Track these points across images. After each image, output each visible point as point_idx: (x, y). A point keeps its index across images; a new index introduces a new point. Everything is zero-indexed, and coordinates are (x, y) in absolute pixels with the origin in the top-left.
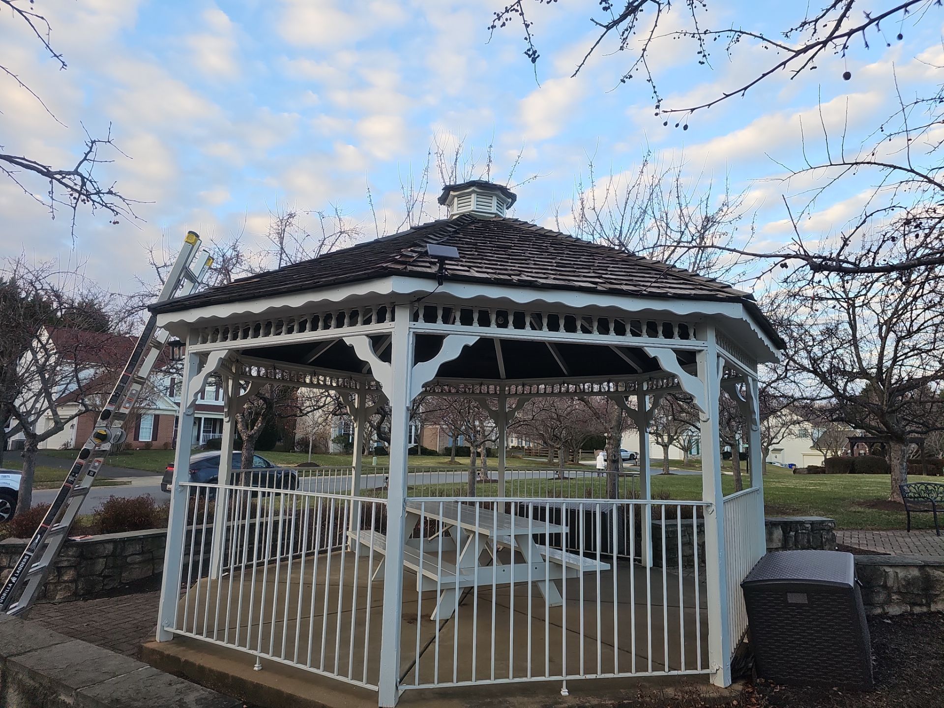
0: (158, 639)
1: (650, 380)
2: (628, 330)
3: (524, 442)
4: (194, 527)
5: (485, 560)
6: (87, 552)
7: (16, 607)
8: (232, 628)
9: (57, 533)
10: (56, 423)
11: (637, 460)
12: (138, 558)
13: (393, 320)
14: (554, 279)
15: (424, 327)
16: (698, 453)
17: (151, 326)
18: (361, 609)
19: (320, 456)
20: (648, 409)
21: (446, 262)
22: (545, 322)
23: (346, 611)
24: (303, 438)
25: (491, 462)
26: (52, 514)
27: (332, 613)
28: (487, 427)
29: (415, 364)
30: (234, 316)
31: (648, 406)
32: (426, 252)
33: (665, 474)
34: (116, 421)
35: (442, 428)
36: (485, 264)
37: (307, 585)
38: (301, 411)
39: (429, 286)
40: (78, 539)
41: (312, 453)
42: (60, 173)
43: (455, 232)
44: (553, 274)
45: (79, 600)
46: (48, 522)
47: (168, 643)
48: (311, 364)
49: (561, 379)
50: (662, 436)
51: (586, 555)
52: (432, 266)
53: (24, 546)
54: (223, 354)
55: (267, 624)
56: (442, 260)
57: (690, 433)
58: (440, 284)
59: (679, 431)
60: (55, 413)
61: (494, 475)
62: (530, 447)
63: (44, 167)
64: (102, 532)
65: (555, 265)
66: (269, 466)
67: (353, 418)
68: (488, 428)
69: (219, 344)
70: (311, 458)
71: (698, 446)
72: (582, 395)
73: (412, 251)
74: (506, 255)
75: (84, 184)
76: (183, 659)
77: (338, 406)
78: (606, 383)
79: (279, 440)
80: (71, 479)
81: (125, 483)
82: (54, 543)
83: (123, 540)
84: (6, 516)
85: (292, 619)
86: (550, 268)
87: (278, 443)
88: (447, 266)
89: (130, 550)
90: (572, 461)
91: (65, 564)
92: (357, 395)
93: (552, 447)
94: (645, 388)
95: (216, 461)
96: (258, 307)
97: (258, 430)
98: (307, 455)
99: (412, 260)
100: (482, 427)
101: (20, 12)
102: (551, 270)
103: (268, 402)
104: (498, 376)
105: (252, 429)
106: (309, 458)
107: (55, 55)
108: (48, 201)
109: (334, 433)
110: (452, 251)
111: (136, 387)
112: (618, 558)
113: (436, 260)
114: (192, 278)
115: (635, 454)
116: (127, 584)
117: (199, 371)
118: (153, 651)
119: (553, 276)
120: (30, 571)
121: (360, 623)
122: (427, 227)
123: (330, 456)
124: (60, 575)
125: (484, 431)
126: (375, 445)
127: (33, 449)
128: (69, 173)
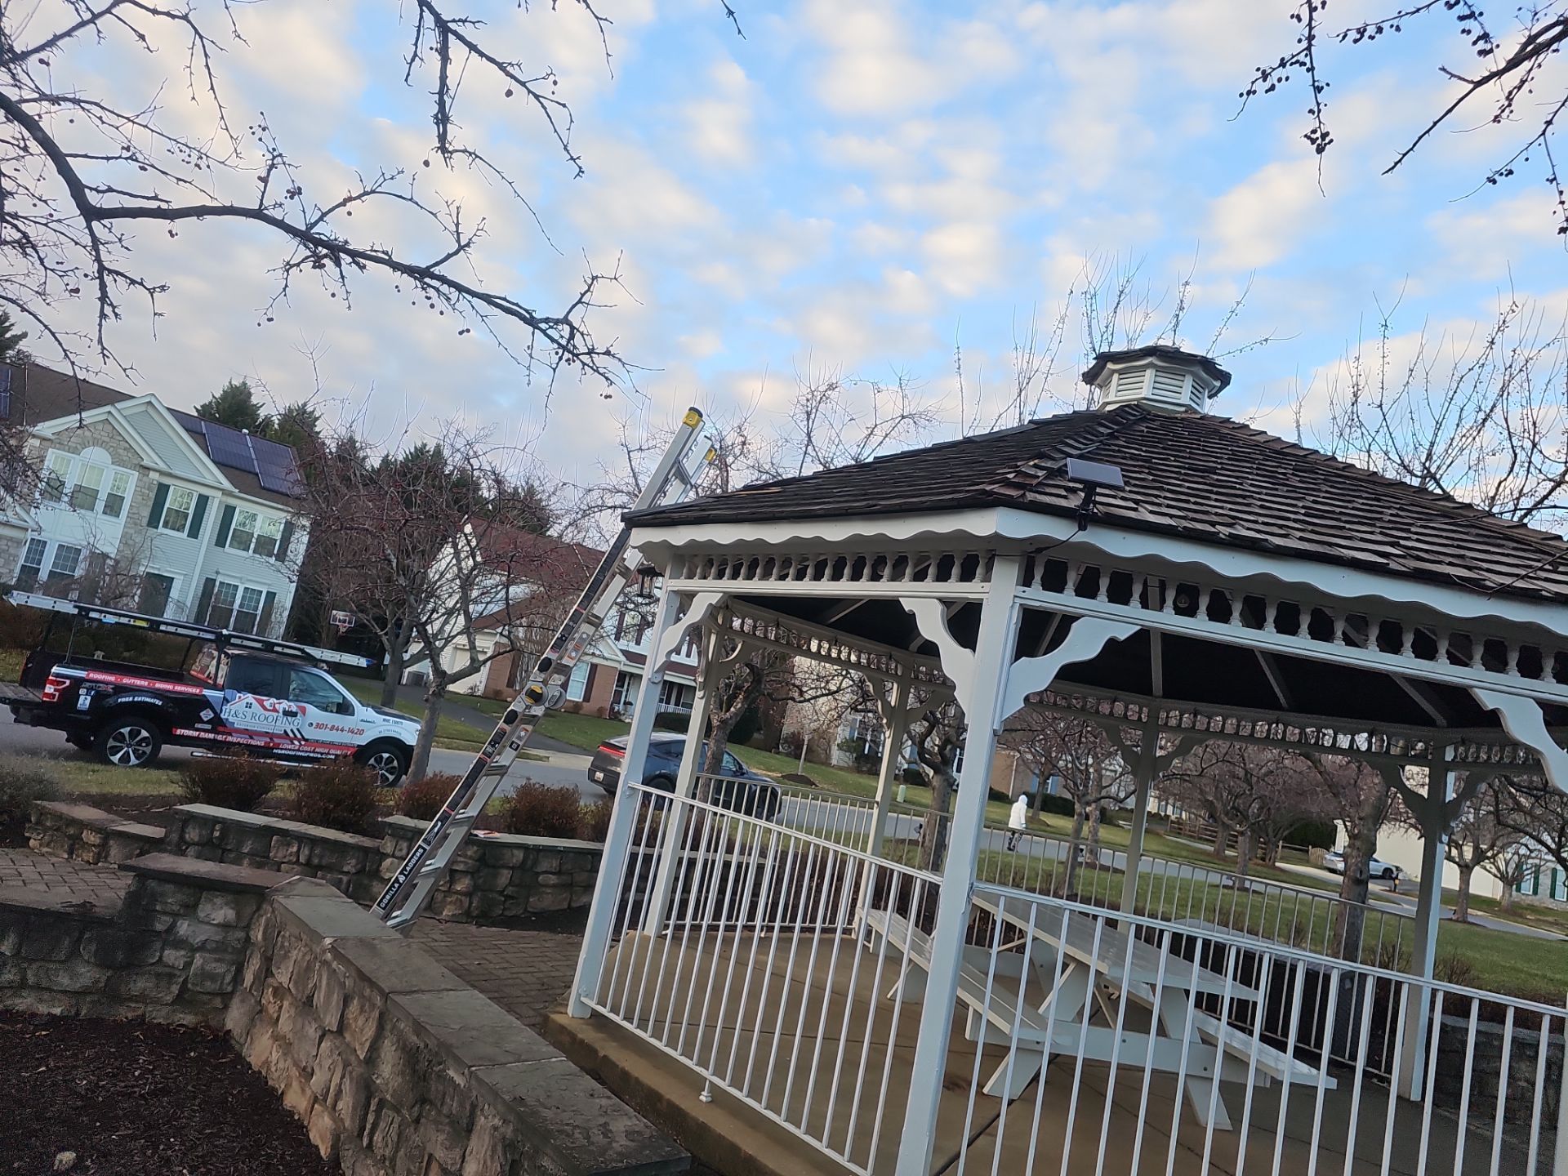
0: (570, 1011)
1: (1463, 742)
2: (1442, 650)
3: (1170, 809)
4: (642, 850)
5: (1097, 1018)
6: (487, 857)
7: (400, 915)
8: (676, 1022)
9: (460, 823)
10: (473, 660)
11: (1397, 882)
12: (553, 879)
13: (987, 578)
14: (1301, 539)
15: (1040, 597)
16: (1535, 892)
17: (622, 542)
18: (878, 1046)
19: (816, 766)
20: (1451, 795)
21: (1098, 490)
22: (1271, 616)
23: (854, 1041)
24: (793, 733)
25: (1104, 833)
26: (460, 796)
27: (831, 1038)
28: (1107, 770)
29: (1017, 658)
30: (740, 543)
32: (1062, 472)
33: (1457, 921)
34: (556, 676)
35: (1022, 758)
36: (1165, 498)
37: (797, 983)
38: (801, 693)
39: (1060, 530)
40: (481, 834)
41: (805, 759)
42: (547, 320)
43: (1111, 435)
44: (1298, 529)
45: (471, 922)
46: (453, 806)
47: (582, 1021)
48: (833, 625)
49: (1273, 714)
50: (1461, 846)
51: (1299, 1054)
52: (1071, 496)
53: (421, 832)
54: (715, 599)
55: (728, 1029)
56: (1090, 487)
57: (1523, 851)
58: (1082, 528)
59: (1499, 843)
60: (472, 647)
61: (1120, 860)
62: (1181, 818)
63: (527, 311)
64: (509, 830)
65: (1303, 511)
66: (740, 772)
67: (885, 721)
68: (1108, 773)
69: (711, 583)
70: (803, 768)
71: (1536, 879)
72: (1309, 750)
73: (1035, 466)
74: (1205, 484)
75: (572, 337)
76: (601, 1054)
77: (863, 697)
78: (1366, 735)
79: (759, 730)
80: (490, 750)
81: (540, 759)
82: (456, 835)
83: (538, 849)
84: (391, 778)
85: (767, 1032)
86: (1292, 516)
87: (756, 735)
88: (1098, 499)
89: (544, 865)
90: (1263, 859)
91: (461, 867)
92: (895, 686)
93: (1226, 827)
94: (1449, 755)
95: (673, 752)
96: (777, 535)
97: (735, 714)
98: (797, 761)
99: (1035, 482)
100: (1098, 771)
101: (537, 97)
102: (1295, 521)
103: (757, 675)
104: (1144, 688)
105: (728, 710)
106: (800, 767)
107: (572, 158)
108: (526, 360)
109: (842, 733)
110: (1110, 474)
111: (586, 629)
112: (1365, 1073)
113: (1081, 486)
114: (683, 477)
115: (1394, 869)
116: (534, 914)
117: (678, 620)
118: (562, 1028)
119: (1299, 534)
120: (423, 870)
121: (875, 1067)
122: (1057, 421)
123: (831, 769)
124: (452, 882)
125: (1101, 777)
126: (906, 766)
127: (441, 691)
128: (557, 322)
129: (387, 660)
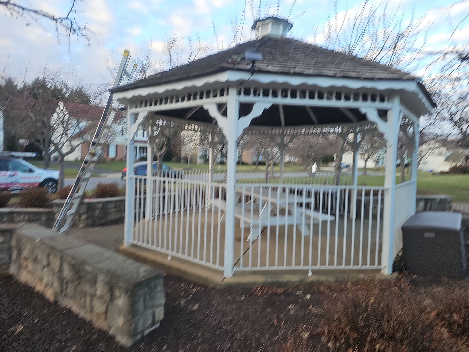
0: (125, 245)
1: (361, 126)
2: (352, 98)
3: (292, 159)
4: (138, 197)
5: (273, 214)
6: (91, 207)
7: (63, 230)
9: (77, 198)
10: (71, 148)
11: (350, 168)
12: (114, 210)
13: (228, 94)
15: (244, 98)
16: (383, 164)
17: (110, 101)
19: (193, 164)
21: (256, 61)
22: (307, 95)
24: (185, 156)
25: (275, 168)
26: (74, 189)
28: (274, 151)
29: (240, 118)
30: (150, 95)
31: (359, 140)
32: (245, 57)
33: (363, 175)
34: (98, 147)
36: (276, 62)
39: (246, 76)
40: (86, 201)
41: (189, 163)
43: (260, 46)
44: (312, 68)
45: (90, 227)
46: (73, 193)
47: (129, 247)
48: (188, 119)
49: (314, 126)
50: (365, 155)
51: (323, 212)
52: (248, 65)
53: (63, 203)
54: (146, 114)
56: (254, 61)
58: (252, 75)
59: (373, 153)
62: (295, 161)
64: (96, 198)
65: (314, 63)
67: (209, 146)
69: (143, 109)
73: (237, 56)
77: (202, 140)
78: (337, 128)
79: (174, 157)
80: (82, 173)
81: (104, 176)
82: (76, 202)
83: (106, 202)
86: (311, 65)
87: (173, 159)
88: (256, 65)
89: (110, 207)
91: (81, 212)
92: (210, 135)
94: (358, 129)
95: (145, 167)
96: (161, 89)
97: (164, 152)
99: (237, 62)
100: (272, 151)
103: (169, 139)
105: (161, 151)
106: (188, 165)
109: (199, 154)
110: (259, 56)
111: (106, 131)
113: (251, 61)
114: (128, 75)
115: (350, 164)
116: (110, 221)
117: (135, 122)
118: (123, 250)
120: (67, 214)
122: (244, 45)
123: (198, 165)
124: (80, 216)
125: (273, 153)
126: (219, 160)
127: (62, 160)
129: (44, 153)
